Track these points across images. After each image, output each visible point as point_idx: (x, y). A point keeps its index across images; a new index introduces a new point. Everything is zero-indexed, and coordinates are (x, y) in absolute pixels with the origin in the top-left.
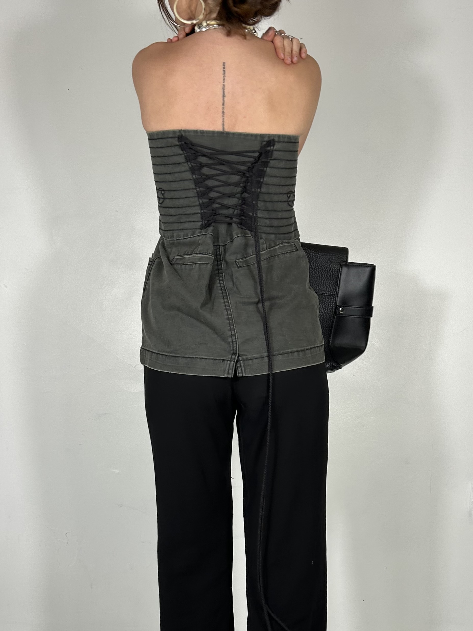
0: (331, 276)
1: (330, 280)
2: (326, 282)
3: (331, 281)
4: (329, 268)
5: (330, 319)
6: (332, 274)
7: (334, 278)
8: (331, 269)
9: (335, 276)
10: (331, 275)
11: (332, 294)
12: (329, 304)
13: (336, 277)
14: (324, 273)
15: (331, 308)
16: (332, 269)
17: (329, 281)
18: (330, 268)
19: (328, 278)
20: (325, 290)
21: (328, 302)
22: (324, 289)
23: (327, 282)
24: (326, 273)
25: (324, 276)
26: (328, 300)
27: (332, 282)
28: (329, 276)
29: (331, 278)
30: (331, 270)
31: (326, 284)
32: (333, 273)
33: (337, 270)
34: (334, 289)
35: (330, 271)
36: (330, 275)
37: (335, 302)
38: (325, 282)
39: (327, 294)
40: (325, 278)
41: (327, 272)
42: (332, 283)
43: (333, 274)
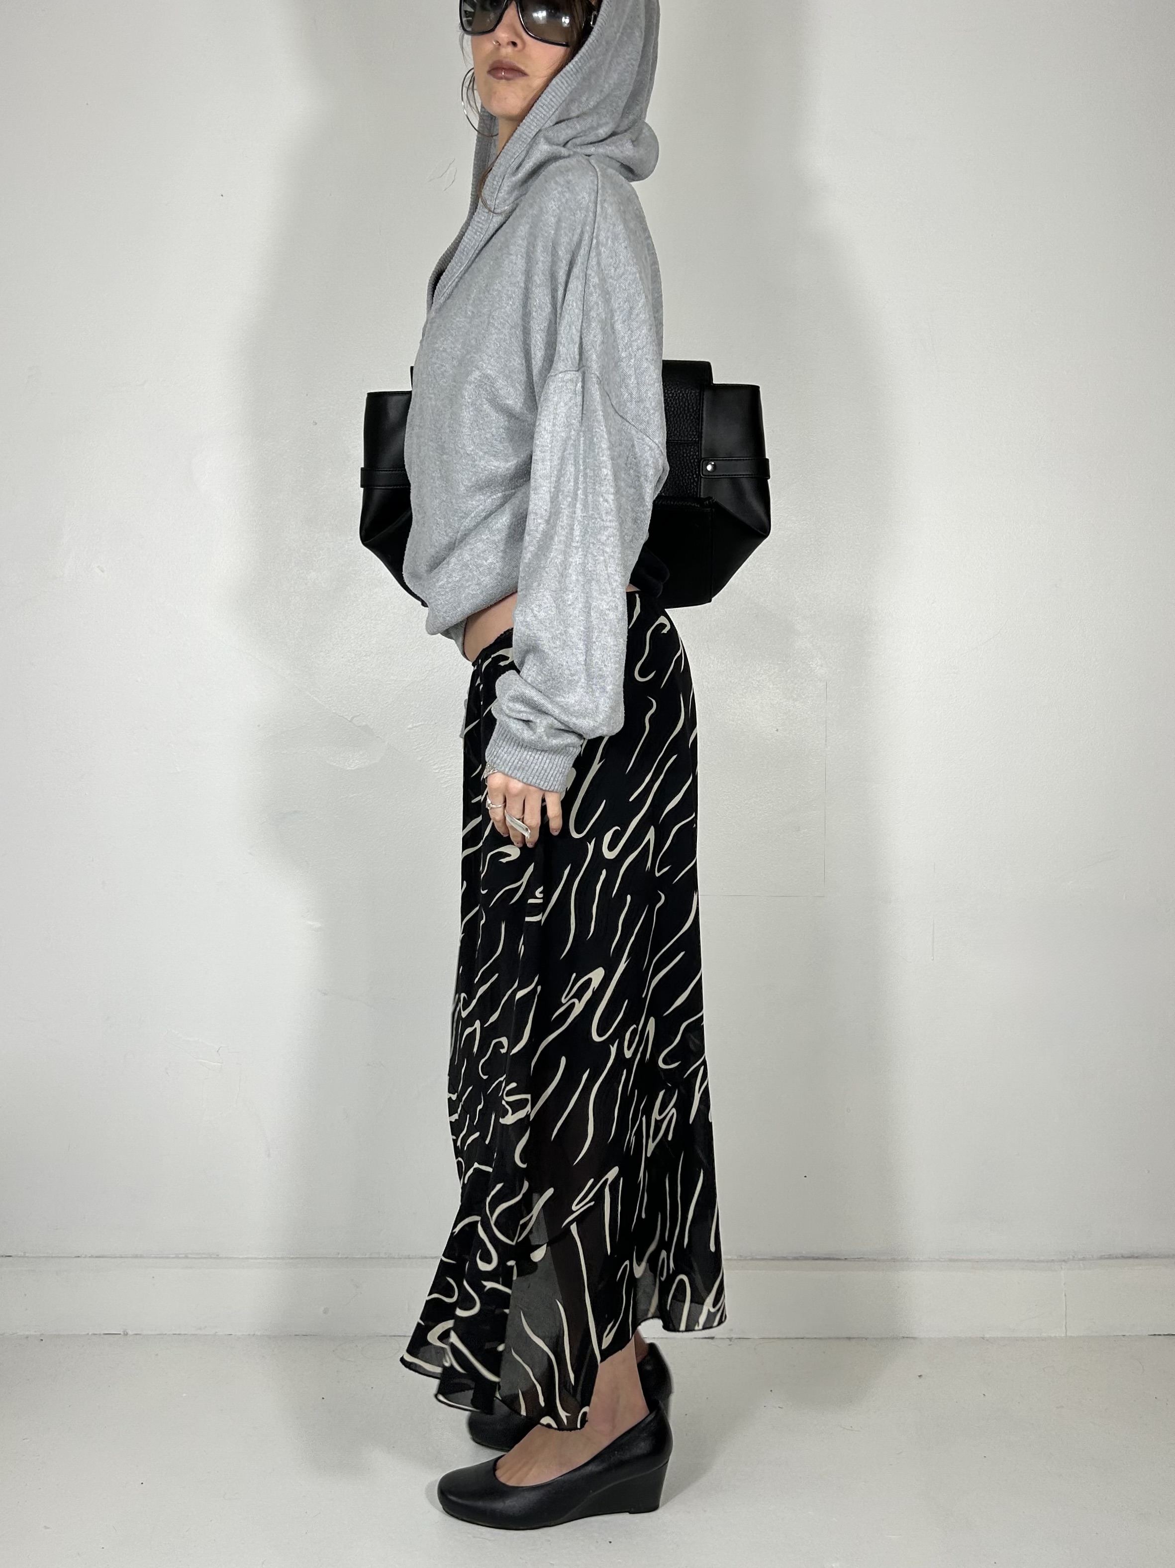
0: (686, 408)
1: (685, 416)
2: (678, 419)
3: (687, 416)
4: (681, 395)
5: (693, 486)
6: (687, 404)
7: (691, 410)
8: (685, 395)
9: (693, 408)
10: (685, 406)
11: (690, 439)
12: (688, 458)
13: (695, 409)
14: (672, 403)
15: (692, 465)
16: (687, 396)
17: (683, 417)
18: (683, 394)
19: (681, 412)
20: (678, 434)
21: (685, 455)
22: (676, 432)
23: (680, 420)
24: (676, 403)
25: (673, 409)
26: (684, 451)
27: (688, 418)
28: (682, 409)
29: (686, 412)
30: (684, 397)
31: (678, 423)
32: (690, 402)
33: (696, 396)
34: (693, 431)
35: (684, 399)
36: (683, 406)
37: (697, 453)
38: (676, 419)
39: (681, 441)
40: (676, 413)
41: (678, 401)
42: (689, 421)
43: (689, 404)
